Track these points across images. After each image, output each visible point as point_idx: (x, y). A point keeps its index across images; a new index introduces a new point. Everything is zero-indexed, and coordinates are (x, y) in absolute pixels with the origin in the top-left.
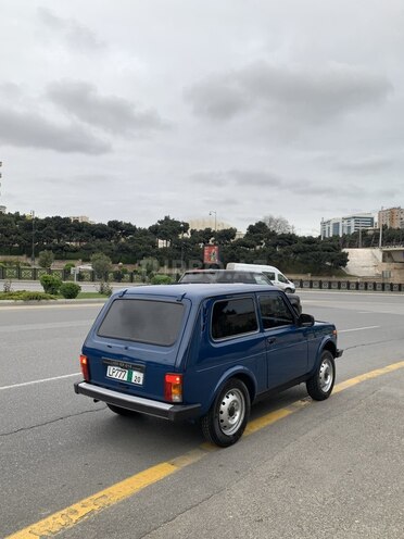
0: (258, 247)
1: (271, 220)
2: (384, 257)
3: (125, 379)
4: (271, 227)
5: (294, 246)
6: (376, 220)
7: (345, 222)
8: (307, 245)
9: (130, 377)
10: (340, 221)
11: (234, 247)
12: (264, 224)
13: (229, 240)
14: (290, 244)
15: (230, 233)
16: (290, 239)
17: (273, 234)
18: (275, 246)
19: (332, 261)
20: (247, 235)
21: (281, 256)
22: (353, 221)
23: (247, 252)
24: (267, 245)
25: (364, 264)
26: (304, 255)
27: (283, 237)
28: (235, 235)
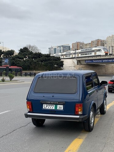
0: (24, 59)
1: (30, 46)
2: (77, 63)
3: (54, 108)
4: (30, 50)
5: (41, 58)
6: (71, 47)
7: (59, 48)
8: (46, 58)
9: (56, 107)
10: (57, 48)
11: (14, 58)
12: (27, 48)
13: (11, 55)
14: (39, 57)
15: (11, 52)
16: (39, 55)
17: (31, 53)
18: (33, 58)
19: (57, 65)
20: (19, 53)
21: (35, 63)
22: (62, 48)
23: (20, 61)
24: (29, 58)
25: (70, 65)
26: (46, 62)
27: (36, 54)
28: (13, 53)
